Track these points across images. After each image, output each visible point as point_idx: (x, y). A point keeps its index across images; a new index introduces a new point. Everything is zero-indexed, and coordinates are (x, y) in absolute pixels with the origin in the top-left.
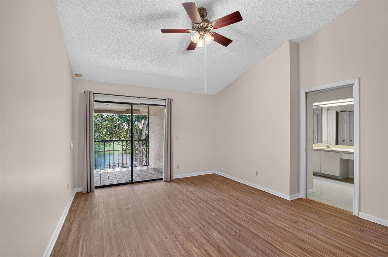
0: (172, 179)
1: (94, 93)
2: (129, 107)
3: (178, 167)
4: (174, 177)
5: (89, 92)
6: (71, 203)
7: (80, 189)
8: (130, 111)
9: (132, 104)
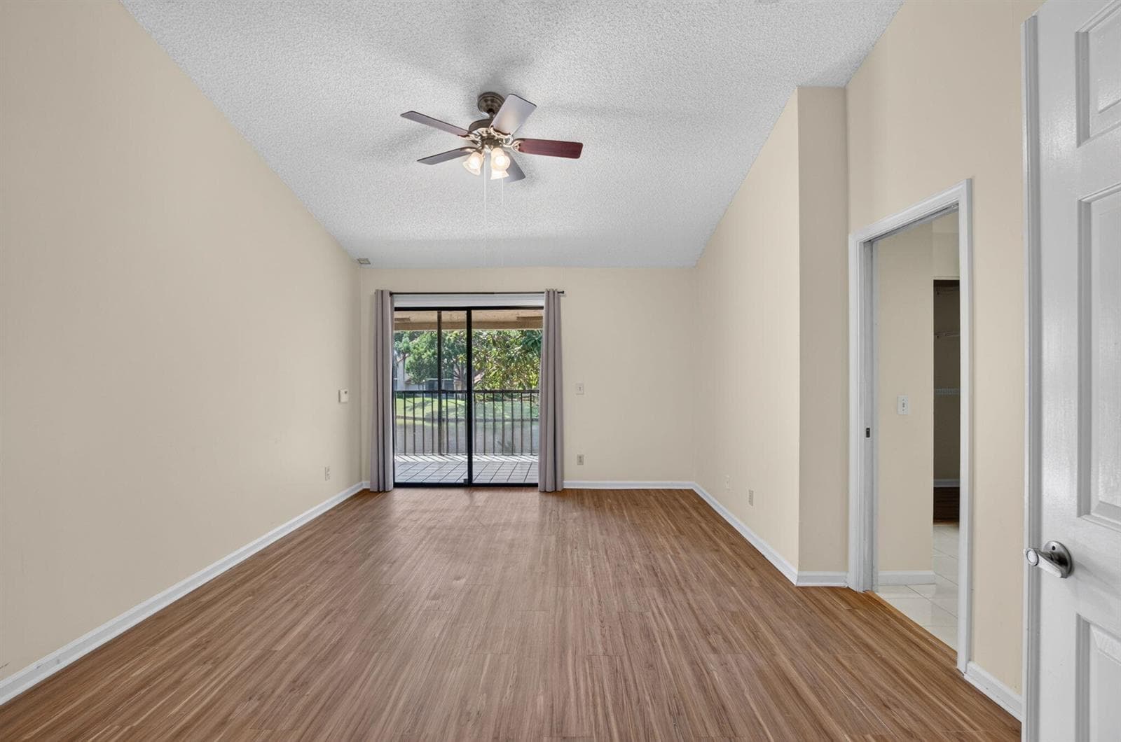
0: (559, 489)
1: (391, 294)
2: (462, 315)
3: (580, 461)
4: (569, 483)
5: (382, 291)
6: (337, 503)
7: (366, 484)
8: (466, 325)
9: (469, 310)
